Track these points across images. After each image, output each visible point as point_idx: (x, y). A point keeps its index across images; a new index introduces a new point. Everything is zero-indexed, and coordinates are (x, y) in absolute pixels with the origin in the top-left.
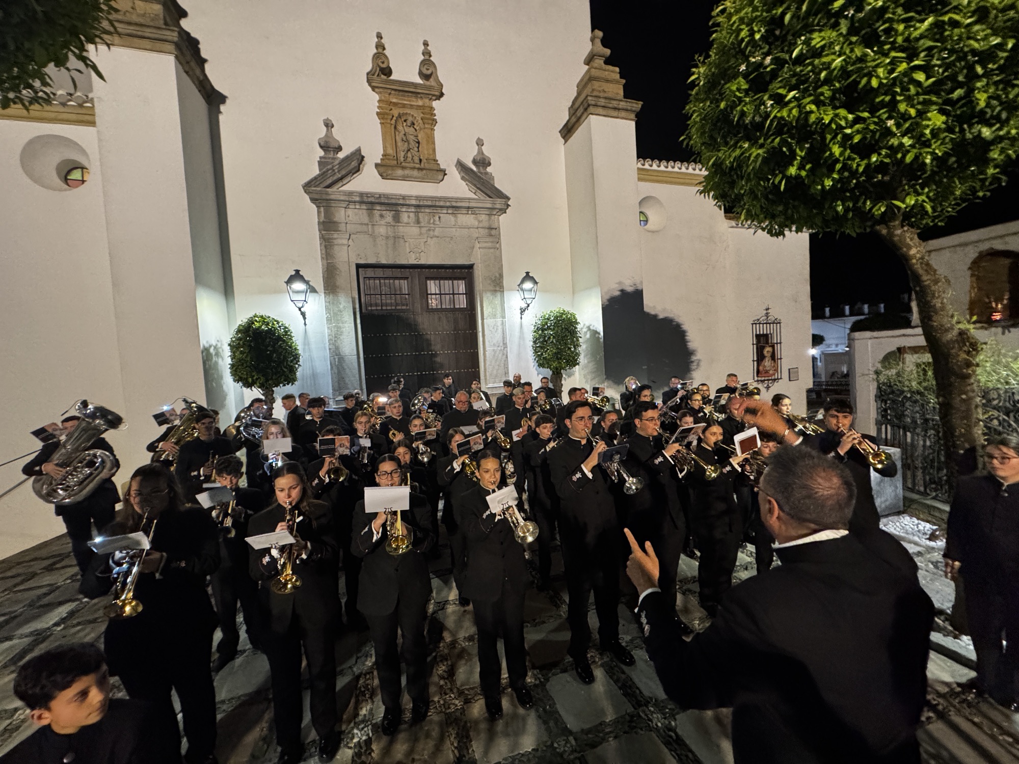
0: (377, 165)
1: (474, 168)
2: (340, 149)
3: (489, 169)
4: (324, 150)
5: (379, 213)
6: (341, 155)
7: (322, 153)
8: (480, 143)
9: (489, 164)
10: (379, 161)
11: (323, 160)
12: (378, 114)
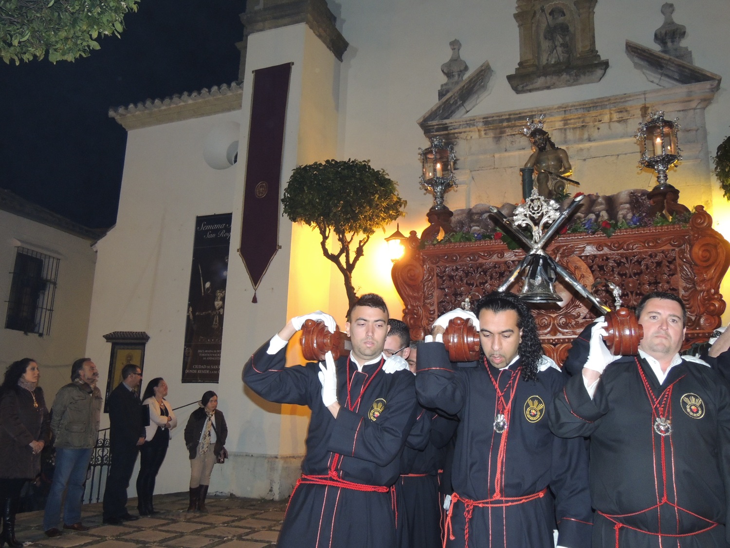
0: (510, 78)
1: (656, 48)
2: (466, 68)
3: (684, 43)
4: (448, 77)
5: (510, 139)
6: (467, 76)
7: (444, 79)
8: (668, 9)
9: (683, 34)
10: (513, 72)
11: (444, 87)
12: (516, 16)
